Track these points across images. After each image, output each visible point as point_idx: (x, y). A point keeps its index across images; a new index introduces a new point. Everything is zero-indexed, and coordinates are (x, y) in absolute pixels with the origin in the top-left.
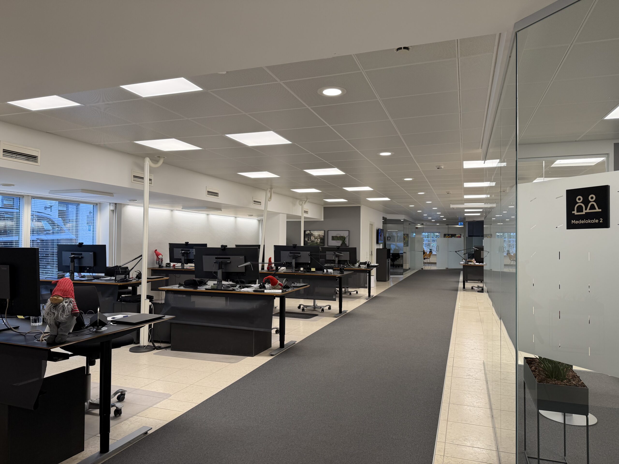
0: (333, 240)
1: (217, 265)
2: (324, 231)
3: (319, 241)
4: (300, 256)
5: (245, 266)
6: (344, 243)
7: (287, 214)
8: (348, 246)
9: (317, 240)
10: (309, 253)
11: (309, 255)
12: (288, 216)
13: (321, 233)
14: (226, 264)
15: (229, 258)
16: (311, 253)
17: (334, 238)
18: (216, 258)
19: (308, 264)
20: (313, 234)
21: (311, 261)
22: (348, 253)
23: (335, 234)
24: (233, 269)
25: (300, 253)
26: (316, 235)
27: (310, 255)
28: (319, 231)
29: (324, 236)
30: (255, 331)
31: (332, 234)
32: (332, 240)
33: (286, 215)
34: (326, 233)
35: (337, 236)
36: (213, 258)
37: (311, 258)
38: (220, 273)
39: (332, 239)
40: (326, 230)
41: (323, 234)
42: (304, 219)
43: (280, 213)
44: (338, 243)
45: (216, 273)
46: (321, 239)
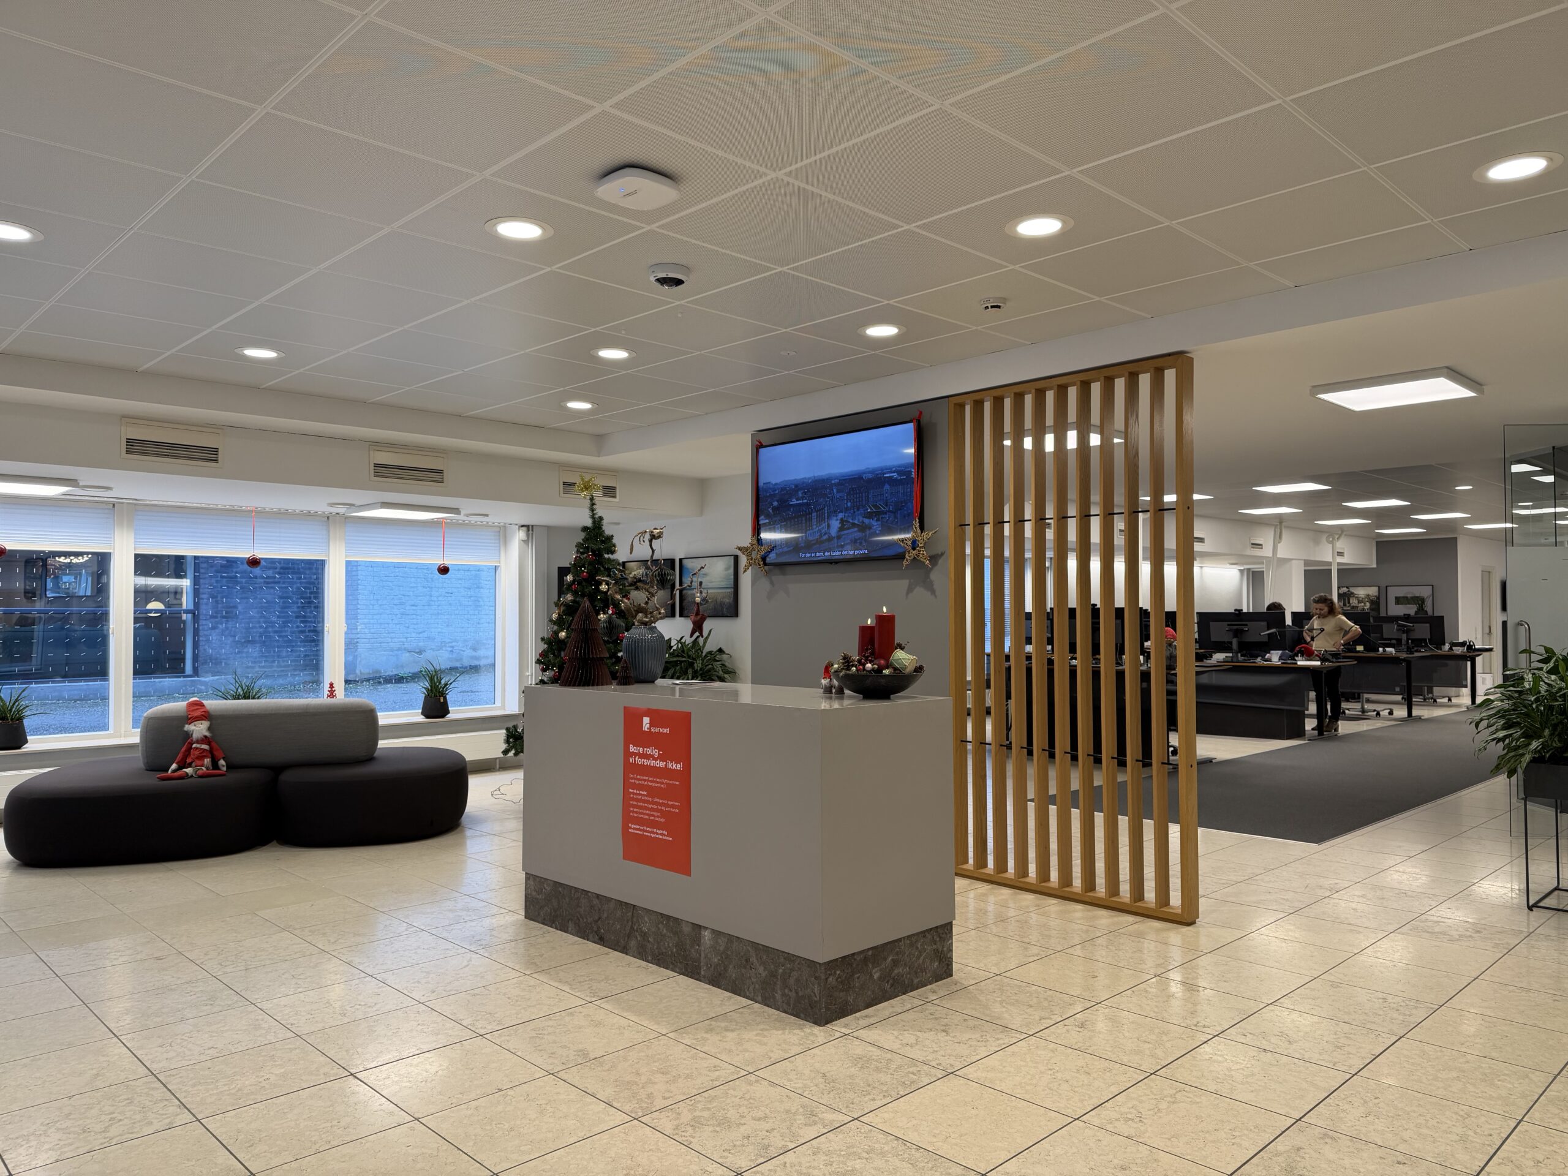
0: (1398, 604)
1: (1231, 634)
2: (1378, 587)
3: (1368, 607)
5: (1269, 634)
6: (1421, 609)
7: (1305, 560)
8: (1430, 613)
9: (1363, 604)
12: (1307, 563)
13: (1373, 591)
14: (1242, 631)
15: (1246, 625)
17: (1399, 601)
18: (1228, 625)
20: (1355, 592)
22: (1428, 625)
23: (1401, 592)
24: (1251, 638)
26: (1360, 596)
28: (1369, 587)
29: (1378, 598)
30: (1287, 710)
31: (1394, 592)
32: (1396, 604)
33: (1303, 562)
34: (1383, 590)
35: (1407, 597)
36: (1224, 626)
38: (1235, 642)
39: (1395, 602)
40: (1383, 585)
41: (1377, 594)
42: (1337, 566)
43: (1293, 559)
44: (1411, 610)
45: (1231, 643)
46: (1372, 602)
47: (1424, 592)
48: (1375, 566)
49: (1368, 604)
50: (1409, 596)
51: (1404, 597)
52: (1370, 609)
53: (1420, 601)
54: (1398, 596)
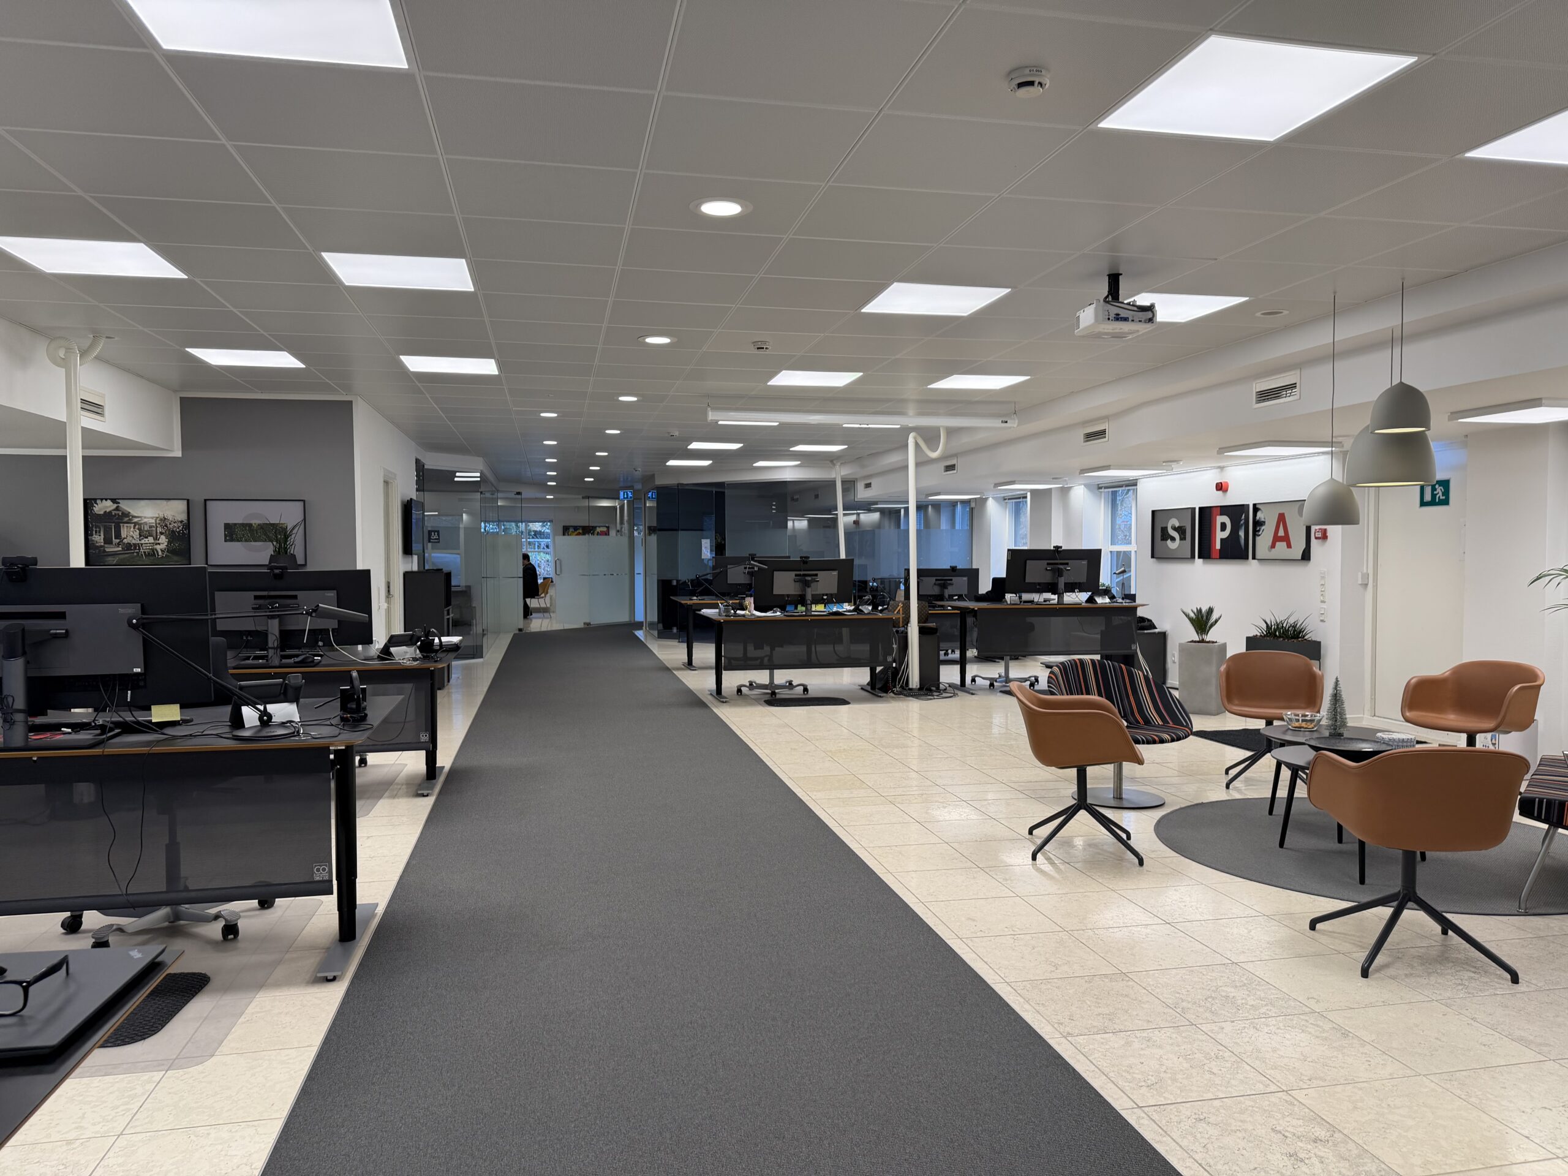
0: (232, 540)
2: (185, 502)
3: (163, 546)
4: (67, 635)
6: (282, 551)
8: (303, 562)
9: (151, 540)
10: (130, 610)
11: (130, 624)
13: (175, 511)
16: (143, 612)
17: (232, 532)
19: (127, 680)
20: (133, 513)
21: (146, 667)
23: (238, 513)
25: (62, 616)
26: (145, 520)
27: (143, 626)
28: (164, 502)
29: (187, 525)
31: (222, 515)
32: (226, 541)
34: (197, 510)
35: (250, 525)
37: (146, 644)
39: (226, 536)
40: (198, 498)
41: (184, 517)
42: (83, 448)
44: (259, 554)
46: (172, 536)
47: (287, 515)
48: (178, 453)
49: (163, 540)
50: (255, 522)
51: (243, 525)
52: (170, 550)
53: (277, 534)
54: (231, 521)
